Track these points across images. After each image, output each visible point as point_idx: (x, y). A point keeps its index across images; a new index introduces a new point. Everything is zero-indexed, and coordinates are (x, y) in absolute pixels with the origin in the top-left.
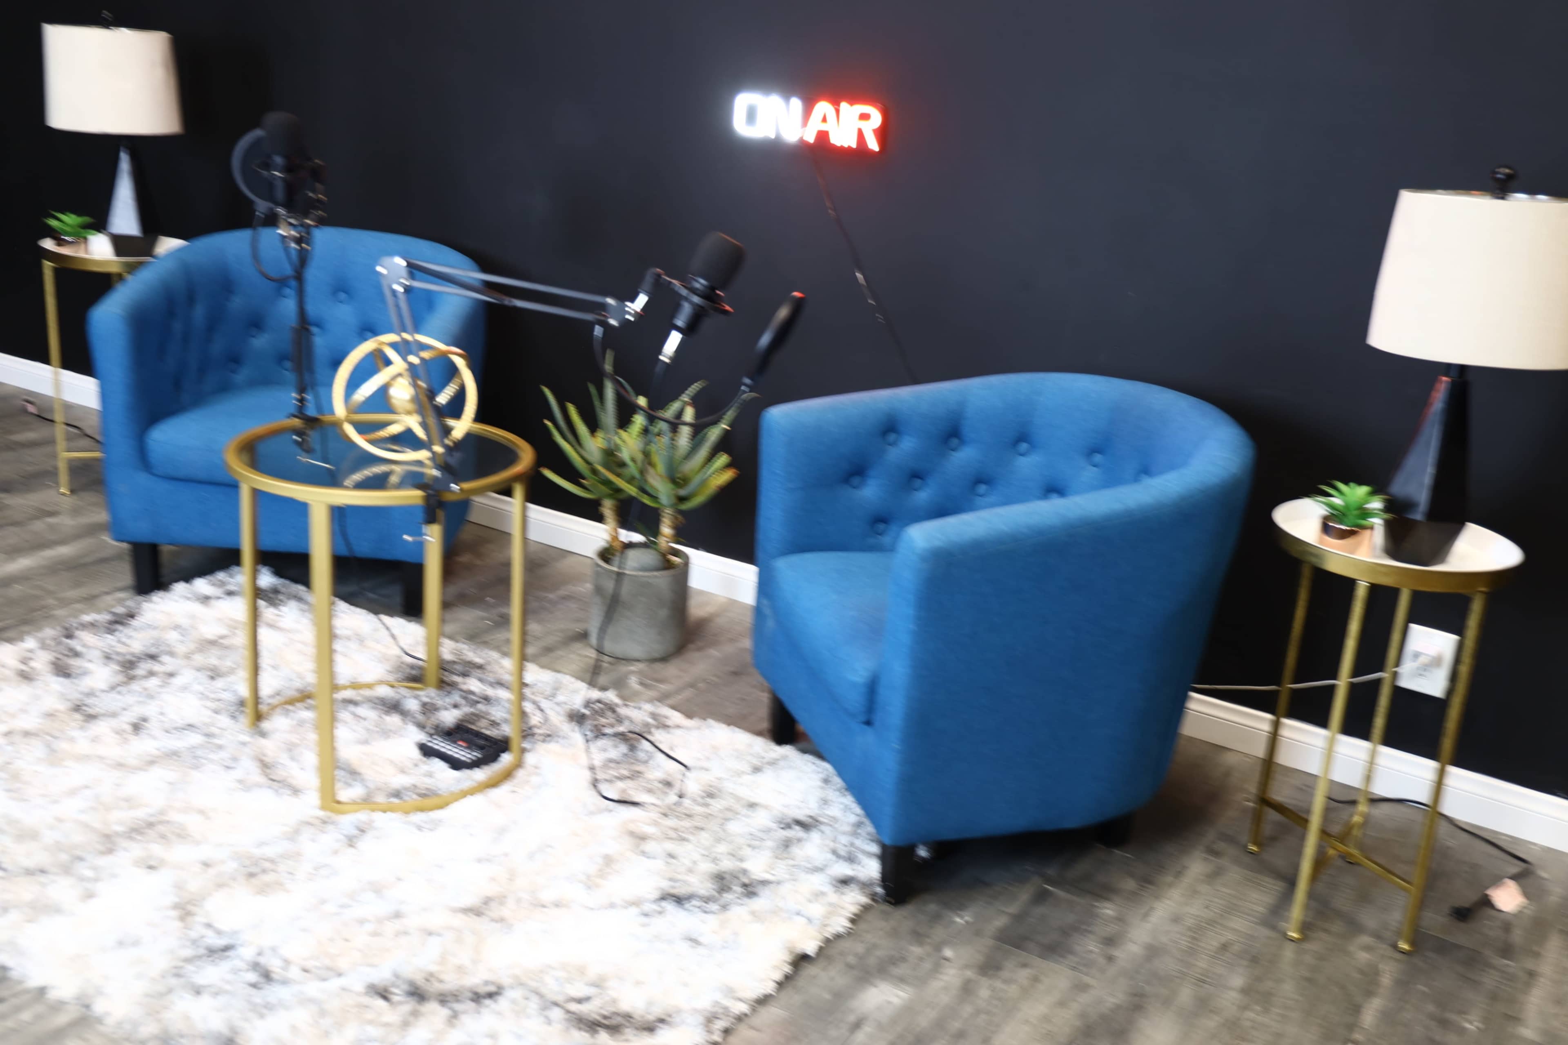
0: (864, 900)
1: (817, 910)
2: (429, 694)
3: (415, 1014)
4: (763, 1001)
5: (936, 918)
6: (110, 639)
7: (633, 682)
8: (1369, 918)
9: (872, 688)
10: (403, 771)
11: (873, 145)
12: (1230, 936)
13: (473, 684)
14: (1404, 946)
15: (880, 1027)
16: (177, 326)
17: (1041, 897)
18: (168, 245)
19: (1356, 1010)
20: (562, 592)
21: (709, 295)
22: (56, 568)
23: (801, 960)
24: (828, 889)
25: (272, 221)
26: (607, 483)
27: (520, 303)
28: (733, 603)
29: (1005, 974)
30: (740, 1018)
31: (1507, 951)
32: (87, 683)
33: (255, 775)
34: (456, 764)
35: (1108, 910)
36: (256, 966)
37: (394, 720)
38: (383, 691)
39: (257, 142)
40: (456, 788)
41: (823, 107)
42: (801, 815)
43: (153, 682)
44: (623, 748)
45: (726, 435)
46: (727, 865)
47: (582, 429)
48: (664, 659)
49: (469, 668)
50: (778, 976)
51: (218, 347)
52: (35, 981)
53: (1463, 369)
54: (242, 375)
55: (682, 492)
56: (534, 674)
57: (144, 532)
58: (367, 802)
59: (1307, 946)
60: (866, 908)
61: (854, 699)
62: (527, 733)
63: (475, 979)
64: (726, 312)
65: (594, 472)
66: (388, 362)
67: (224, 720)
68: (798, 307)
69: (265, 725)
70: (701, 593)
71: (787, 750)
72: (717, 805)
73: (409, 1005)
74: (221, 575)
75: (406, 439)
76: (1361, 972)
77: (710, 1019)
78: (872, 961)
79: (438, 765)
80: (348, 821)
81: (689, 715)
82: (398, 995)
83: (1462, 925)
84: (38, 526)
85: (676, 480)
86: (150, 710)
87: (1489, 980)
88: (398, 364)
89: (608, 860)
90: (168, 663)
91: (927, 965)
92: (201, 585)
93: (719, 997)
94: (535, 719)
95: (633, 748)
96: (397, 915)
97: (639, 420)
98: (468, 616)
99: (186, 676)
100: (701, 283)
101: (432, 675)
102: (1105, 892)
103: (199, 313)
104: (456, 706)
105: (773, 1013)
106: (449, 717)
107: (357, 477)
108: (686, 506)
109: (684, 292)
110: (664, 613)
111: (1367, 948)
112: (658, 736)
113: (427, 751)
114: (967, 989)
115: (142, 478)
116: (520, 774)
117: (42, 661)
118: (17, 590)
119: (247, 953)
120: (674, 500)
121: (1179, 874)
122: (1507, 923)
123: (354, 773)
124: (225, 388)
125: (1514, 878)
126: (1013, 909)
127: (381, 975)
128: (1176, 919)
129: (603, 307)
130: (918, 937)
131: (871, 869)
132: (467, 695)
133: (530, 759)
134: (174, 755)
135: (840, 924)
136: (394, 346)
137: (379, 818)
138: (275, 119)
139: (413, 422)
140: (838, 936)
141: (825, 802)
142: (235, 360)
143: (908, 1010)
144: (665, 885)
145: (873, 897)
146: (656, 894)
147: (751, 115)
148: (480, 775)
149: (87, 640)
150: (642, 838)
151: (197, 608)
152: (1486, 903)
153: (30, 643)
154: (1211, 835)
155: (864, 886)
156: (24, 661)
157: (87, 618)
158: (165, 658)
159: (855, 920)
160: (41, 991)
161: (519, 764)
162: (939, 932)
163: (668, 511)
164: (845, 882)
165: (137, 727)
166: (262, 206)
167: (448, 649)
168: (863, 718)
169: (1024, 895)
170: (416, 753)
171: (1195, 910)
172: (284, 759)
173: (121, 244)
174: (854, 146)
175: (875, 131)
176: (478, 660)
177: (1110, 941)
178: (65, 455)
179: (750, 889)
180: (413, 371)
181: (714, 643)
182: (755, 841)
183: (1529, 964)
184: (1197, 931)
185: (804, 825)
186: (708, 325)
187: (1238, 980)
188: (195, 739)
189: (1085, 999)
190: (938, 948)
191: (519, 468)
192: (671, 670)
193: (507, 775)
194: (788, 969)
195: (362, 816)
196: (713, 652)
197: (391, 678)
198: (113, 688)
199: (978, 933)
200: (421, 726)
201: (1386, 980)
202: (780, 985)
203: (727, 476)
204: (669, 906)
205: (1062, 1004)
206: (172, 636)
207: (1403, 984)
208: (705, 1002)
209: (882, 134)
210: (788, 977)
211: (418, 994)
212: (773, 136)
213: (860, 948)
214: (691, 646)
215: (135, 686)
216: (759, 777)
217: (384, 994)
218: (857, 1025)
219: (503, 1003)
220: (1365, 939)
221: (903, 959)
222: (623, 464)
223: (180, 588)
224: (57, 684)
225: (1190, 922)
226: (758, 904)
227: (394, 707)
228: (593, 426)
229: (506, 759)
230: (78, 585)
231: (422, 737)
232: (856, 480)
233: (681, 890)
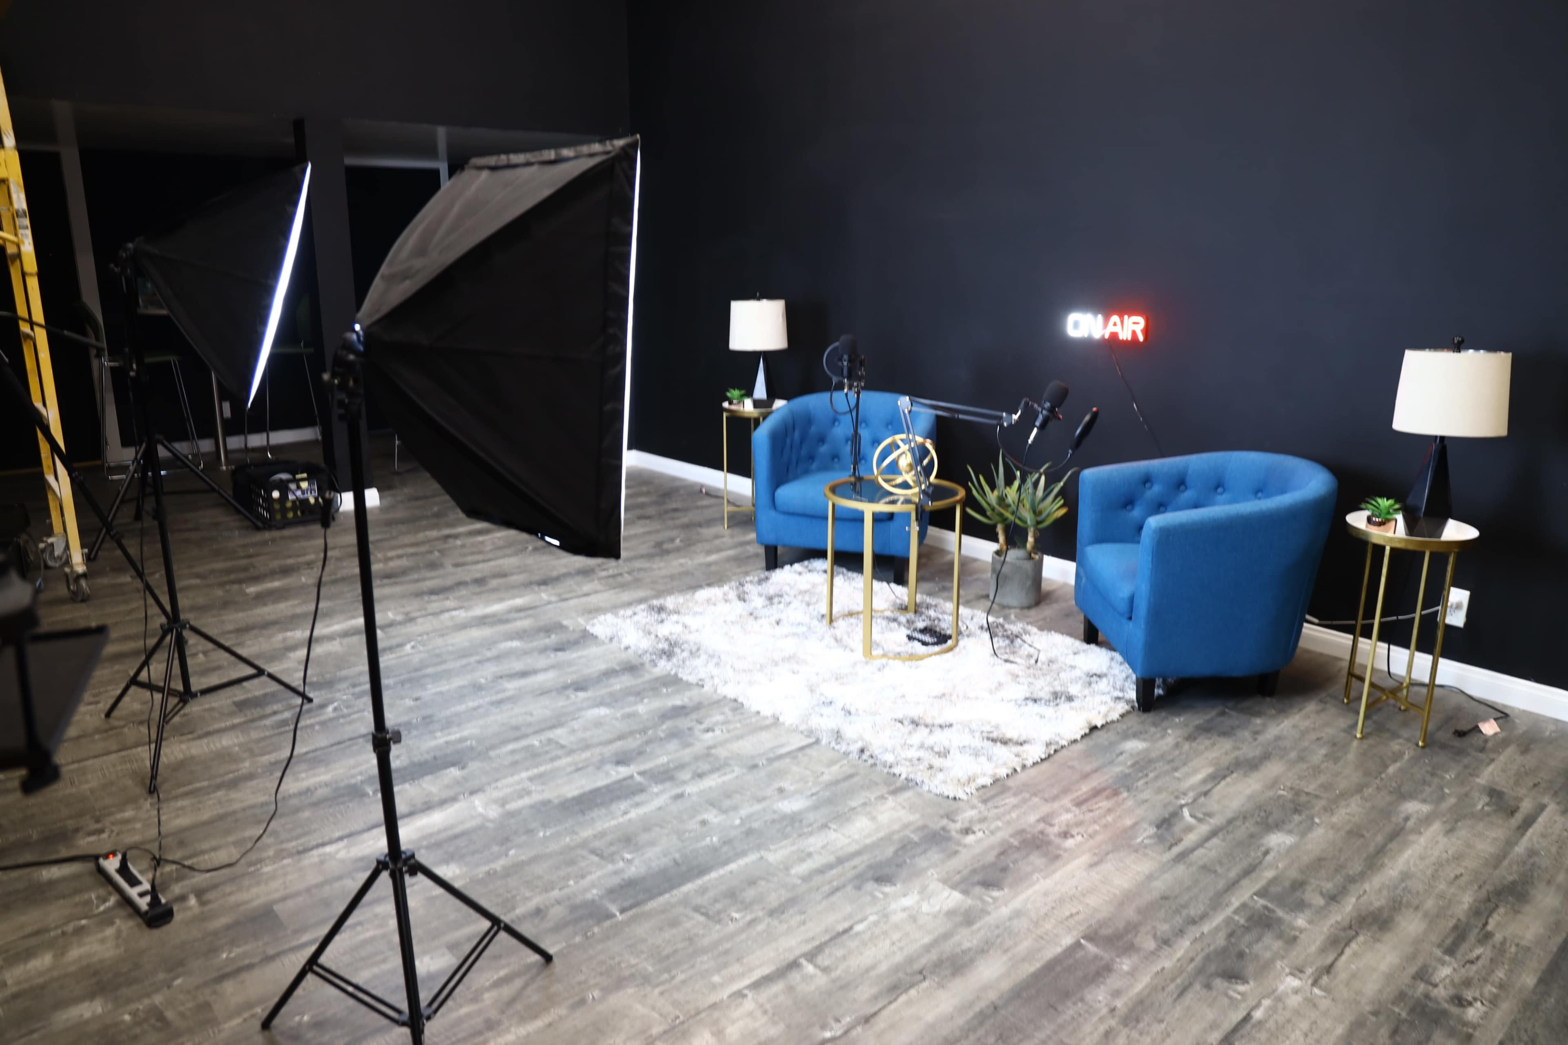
0: (1127, 707)
1: (1103, 709)
2: (911, 615)
3: (915, 730)
4: (1075, 741)
5: (1166, 718)
6: (760, 587)
7: (1013, 617)
8: (1405, 733)
9: (1132, 600)
10: (900, 645)
11: (1141, 338)
12: (1323, 735)
13: (932, 613)
14: (1420, 744)
15: (1131, 755)
16: (788, 441)
17: (1223, 714)
18: (779, 403)
19: (1386, 767)
20: (975, 577)
21: (1052, 410)
22: (729, 559)
23: (1093, 729)
24: (1109, 700)
25: (840, 387)
26: (1001, 515)
27: (961, 416)
28: (1066, 585)
29: (1198, 741)
30: (1062, 747)
31: (1482, 750)
32: (753, 604)
33: (833, 641)
34: (925, 643)
35: (1258, 721)
36: (843, 709)
37: (894, 625)
38: (888, 614)
39: (836, 349)
40: (926, 653)
41: (1115, 318)
42: (1098, 672)
43: (781, 606)
44: (1007, 642)
45: (1062, 488)
46: (1058, 689)
47: (986, 488)
48: (1029, 607)
49: (928, 607)
50: (1083, 733)
51: (804, 452)
52: (754, 709)
53: (1442, 438)
54: (814, 466)
55: (1039, 519)
56: (962, 610)
57: (771, 539)
58: (884, 655)
59: (1365, 741)
60: (1128, 713)
61: (1123, 606)
62: (959, 633)
63: (941, 721)
64: (1059, 419)
65: (993, 509)
66: (898, 447)
67: (815, 622)
68: (1095, 416)
69: (835, 624)
70: (1049, 580)
71: (1093, 647)
72: (1054, 667)
73: (911, 727)
74: (806, 563)
75: (905, 485)
76: (1393, 753)
77: (1048, 745)
78: (1130, 732)
79: (917, 644)
80: (878, 663)
81: (1041, 629)
82: (906, 723)
83: (1459, 739)
84: (717, 542)
85: (1036, 512)
86: (783, 616)
87: (1466, 761)
88: (904, 448)
89: (1000, 684)
90: (786, 599)
91: (1158, 735)
92: (797, 566)
93: (1053, 737)
94: (963, 628)
95: (1012, 642)
96: (903, 696)
97: (1016, 484)
98: (927, 586)
99: (796, 604)
100: (1048, 405)
101: (912, 607)
102: (1258, 714)
103: (797, 434)
104: (924, 621)
105: (1079, 747)
106: (921, 625)
107: (887, 499)
108: (1041, 526)
109: (1040, 409)
110: (1029, 583)
111: (1401, 744)
112: (1025, 637)
113: (910, 638)
114: (1177, 745)
115: (773, 513)
116: (957, 650)
117: (732, 595)
118: (713, 568)
119: (839, 705)
120: (1034, 523)
121: (1300, 710)
122: (1486, 740)
123: (878, 645)
124: (807, 472)
125: (1495, 719)
126: (1207, 717)
127: (900, 716)
128: (1294, 726)
129: (1001, 418)
130: (1155, 725)
131: (1132, 695)
132: (929, 618)
133: (961, 643)
134: (795, 634)
135: (1115, 716)
136: (902, 440)
137: (891, 661)
138: (843, 338)
139: (909, 478)
140: (1113, 722)
141: (1110, 667)
142: (811, 458)
143: (1147, 750)
144: (1028, 695)
145: (1133, 707)
146: (1023, 697)
147: (1076, 325)
148: (937, 648)
149: (748, 587)
150: (1017, 676)
151: (797, 577)
152: (1477, 729)
153: (726, 588)
154: (1323, 695)
155: (1128, 702)
156: (725, 594)
157: (748, 579)
158: (785, 596)
159: (1122, 716)
160: (758, 713)
161: (956, 644)
162: (1165, 724)
163: (1032, 529)
164: (1118, 698)
165: (778, 623)
166: (835, 380)
167: (919, 598)
168: (1127, 616)
169: (1214, 713)
170: (906, 639)
171: (1307, 723)
172: (845, 637)
173: (757, 404)
174: (1129, 339)
175: (1142, 331)
176: (933, 603)
177: (1257, 733)
178: (727, 509)
179: (1070, 699)
180: (912, 450)
181: (1056, 601)
182: (1074, 681)
183: (1492, 756)
184: (1304, 733)
185: (1100, 676)
186: (1051, 424)
187: (1323, 751)
188: (804, 629)
189: (1237, 753)
190: (1166, 729)
191: (958, 498)
192: (1033, 612)
193: (951, 649)
194: (1087, 731)
195: (884, 661)
196: (1055, 606)
197: (891, 608)
198: (763, 607)
199: (1186, 725)
200: (908, 628)
201: (1406, 757)
202: (1082, 737)
203: (1063, 511)
204: (1030, 703)
205: (1226, 754)
206: (786, 588)
207: (1414, 760)
208: (1047, 738)
209: (1146, 331)
210: (1086, 735)
211: (915, 723)
212: (1086, 336)
213: (1125, 727)
214: (1043, 603)
215: (774, 607)
216: (1077, 656)
217: (901, 722)
218: (1121, 753)
219: (954, 729)
220: (1401, 741)
221: (1146, 732)
222: (1009, 506)
223: (787, 567)
224: (741, 604)
225: (1302, 728)
226: (1073, 704)
227: (895, 620)
228: (993, 487)
229: (950, 642)
230: (739, 567)
231: (909, 632)
232: (1129, 507)
233: (1035, 696)
